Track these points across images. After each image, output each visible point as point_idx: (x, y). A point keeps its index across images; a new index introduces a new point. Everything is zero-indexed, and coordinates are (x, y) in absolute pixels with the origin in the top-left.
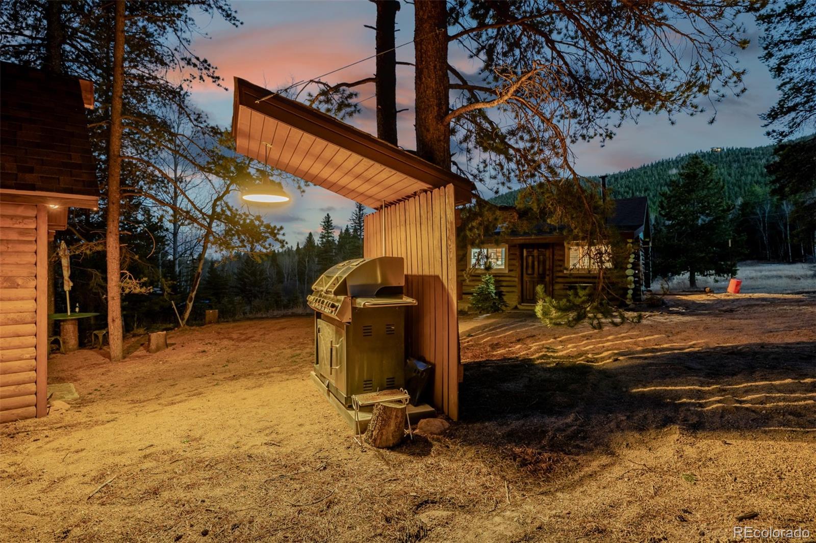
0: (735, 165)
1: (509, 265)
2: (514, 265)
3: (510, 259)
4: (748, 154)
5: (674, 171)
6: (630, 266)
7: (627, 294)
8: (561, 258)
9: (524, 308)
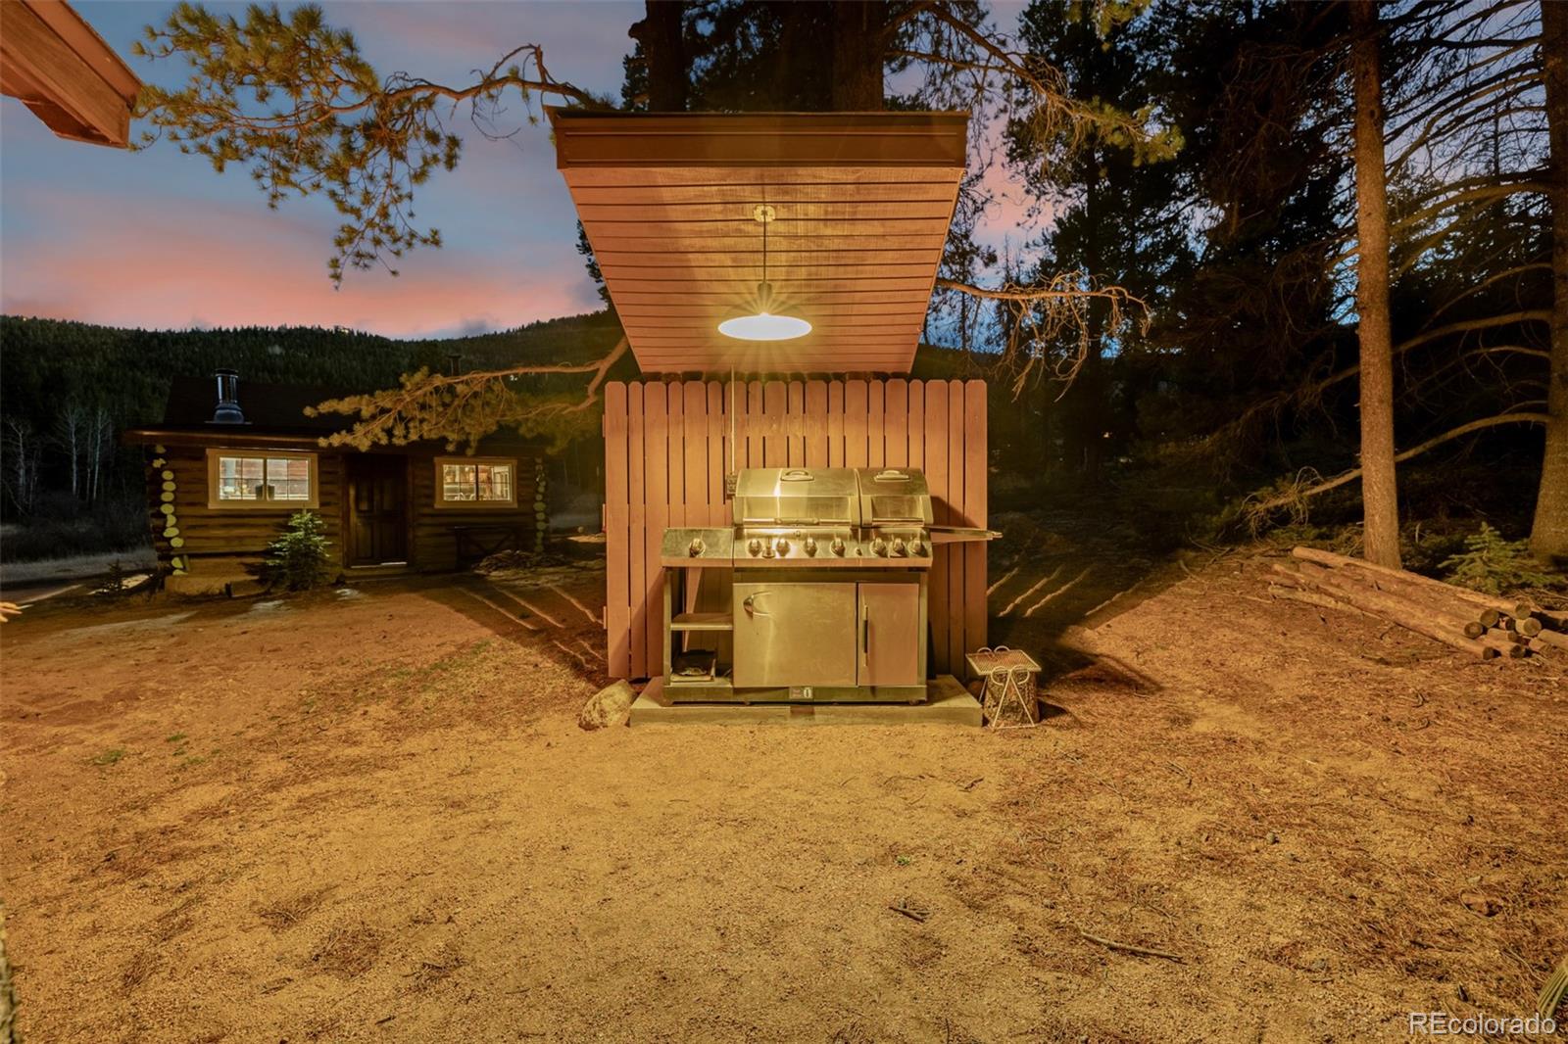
0: (370, 359)
1: (321, 493)
2: (332, 494)
3: (321, 483)
4: (387, 347)
5: (277, 350)
6: (539, 497)
7: (536, 537)
8: (427, 483)
9: (356, 573)
